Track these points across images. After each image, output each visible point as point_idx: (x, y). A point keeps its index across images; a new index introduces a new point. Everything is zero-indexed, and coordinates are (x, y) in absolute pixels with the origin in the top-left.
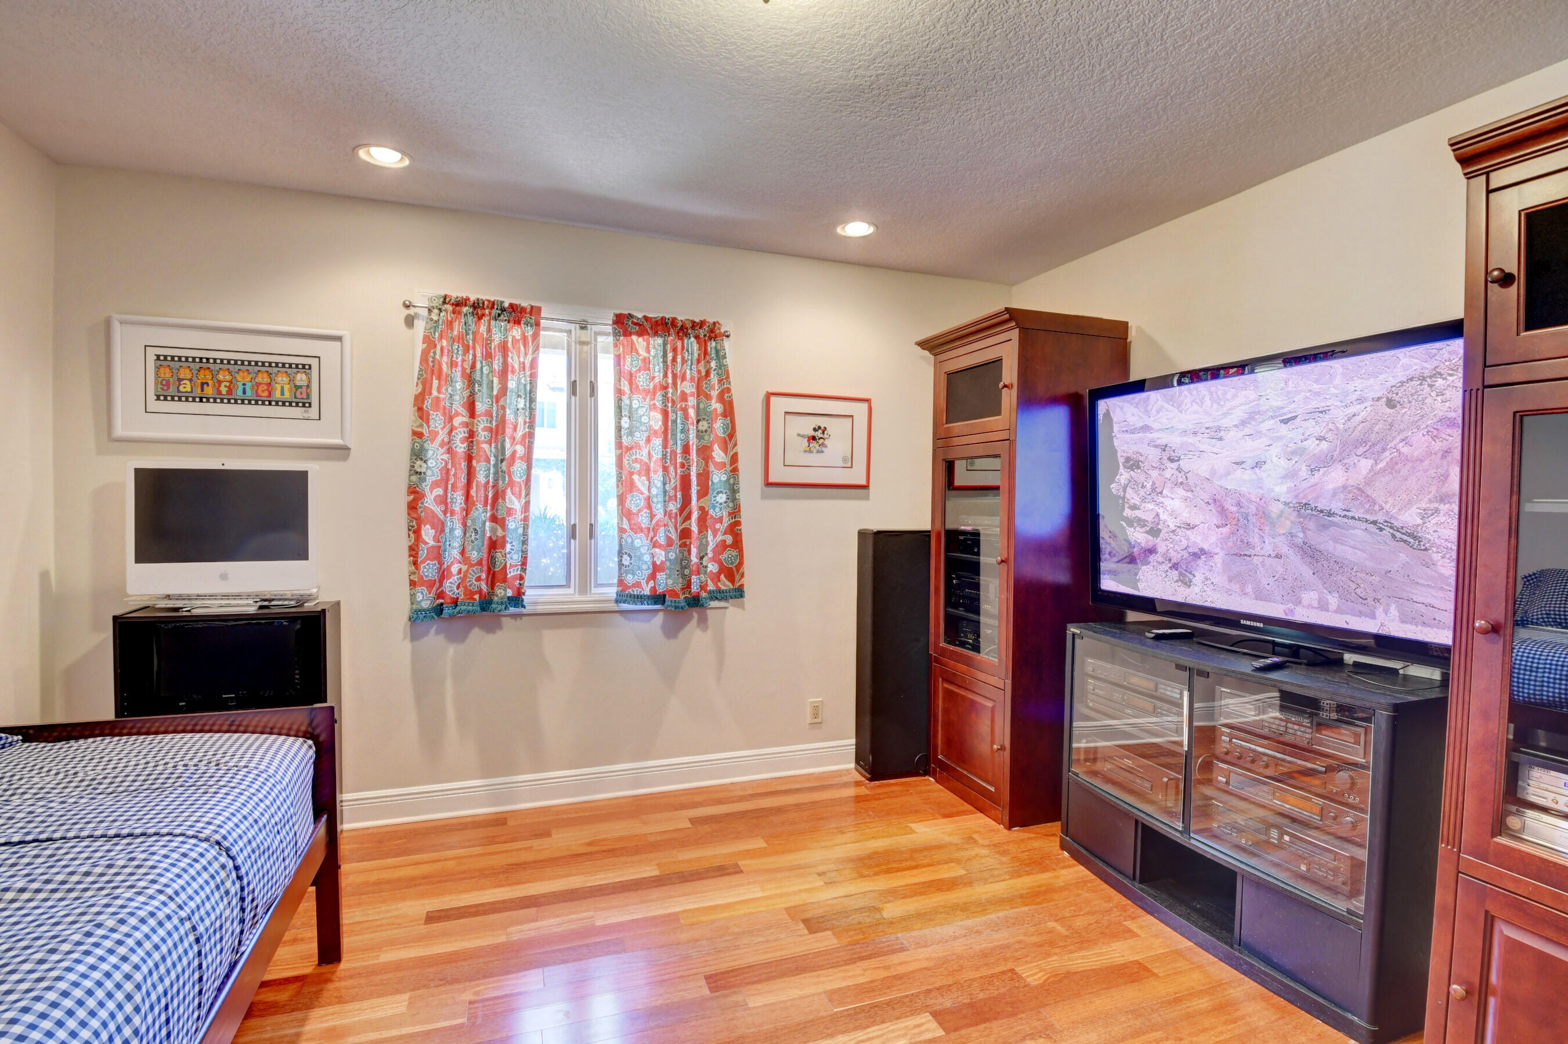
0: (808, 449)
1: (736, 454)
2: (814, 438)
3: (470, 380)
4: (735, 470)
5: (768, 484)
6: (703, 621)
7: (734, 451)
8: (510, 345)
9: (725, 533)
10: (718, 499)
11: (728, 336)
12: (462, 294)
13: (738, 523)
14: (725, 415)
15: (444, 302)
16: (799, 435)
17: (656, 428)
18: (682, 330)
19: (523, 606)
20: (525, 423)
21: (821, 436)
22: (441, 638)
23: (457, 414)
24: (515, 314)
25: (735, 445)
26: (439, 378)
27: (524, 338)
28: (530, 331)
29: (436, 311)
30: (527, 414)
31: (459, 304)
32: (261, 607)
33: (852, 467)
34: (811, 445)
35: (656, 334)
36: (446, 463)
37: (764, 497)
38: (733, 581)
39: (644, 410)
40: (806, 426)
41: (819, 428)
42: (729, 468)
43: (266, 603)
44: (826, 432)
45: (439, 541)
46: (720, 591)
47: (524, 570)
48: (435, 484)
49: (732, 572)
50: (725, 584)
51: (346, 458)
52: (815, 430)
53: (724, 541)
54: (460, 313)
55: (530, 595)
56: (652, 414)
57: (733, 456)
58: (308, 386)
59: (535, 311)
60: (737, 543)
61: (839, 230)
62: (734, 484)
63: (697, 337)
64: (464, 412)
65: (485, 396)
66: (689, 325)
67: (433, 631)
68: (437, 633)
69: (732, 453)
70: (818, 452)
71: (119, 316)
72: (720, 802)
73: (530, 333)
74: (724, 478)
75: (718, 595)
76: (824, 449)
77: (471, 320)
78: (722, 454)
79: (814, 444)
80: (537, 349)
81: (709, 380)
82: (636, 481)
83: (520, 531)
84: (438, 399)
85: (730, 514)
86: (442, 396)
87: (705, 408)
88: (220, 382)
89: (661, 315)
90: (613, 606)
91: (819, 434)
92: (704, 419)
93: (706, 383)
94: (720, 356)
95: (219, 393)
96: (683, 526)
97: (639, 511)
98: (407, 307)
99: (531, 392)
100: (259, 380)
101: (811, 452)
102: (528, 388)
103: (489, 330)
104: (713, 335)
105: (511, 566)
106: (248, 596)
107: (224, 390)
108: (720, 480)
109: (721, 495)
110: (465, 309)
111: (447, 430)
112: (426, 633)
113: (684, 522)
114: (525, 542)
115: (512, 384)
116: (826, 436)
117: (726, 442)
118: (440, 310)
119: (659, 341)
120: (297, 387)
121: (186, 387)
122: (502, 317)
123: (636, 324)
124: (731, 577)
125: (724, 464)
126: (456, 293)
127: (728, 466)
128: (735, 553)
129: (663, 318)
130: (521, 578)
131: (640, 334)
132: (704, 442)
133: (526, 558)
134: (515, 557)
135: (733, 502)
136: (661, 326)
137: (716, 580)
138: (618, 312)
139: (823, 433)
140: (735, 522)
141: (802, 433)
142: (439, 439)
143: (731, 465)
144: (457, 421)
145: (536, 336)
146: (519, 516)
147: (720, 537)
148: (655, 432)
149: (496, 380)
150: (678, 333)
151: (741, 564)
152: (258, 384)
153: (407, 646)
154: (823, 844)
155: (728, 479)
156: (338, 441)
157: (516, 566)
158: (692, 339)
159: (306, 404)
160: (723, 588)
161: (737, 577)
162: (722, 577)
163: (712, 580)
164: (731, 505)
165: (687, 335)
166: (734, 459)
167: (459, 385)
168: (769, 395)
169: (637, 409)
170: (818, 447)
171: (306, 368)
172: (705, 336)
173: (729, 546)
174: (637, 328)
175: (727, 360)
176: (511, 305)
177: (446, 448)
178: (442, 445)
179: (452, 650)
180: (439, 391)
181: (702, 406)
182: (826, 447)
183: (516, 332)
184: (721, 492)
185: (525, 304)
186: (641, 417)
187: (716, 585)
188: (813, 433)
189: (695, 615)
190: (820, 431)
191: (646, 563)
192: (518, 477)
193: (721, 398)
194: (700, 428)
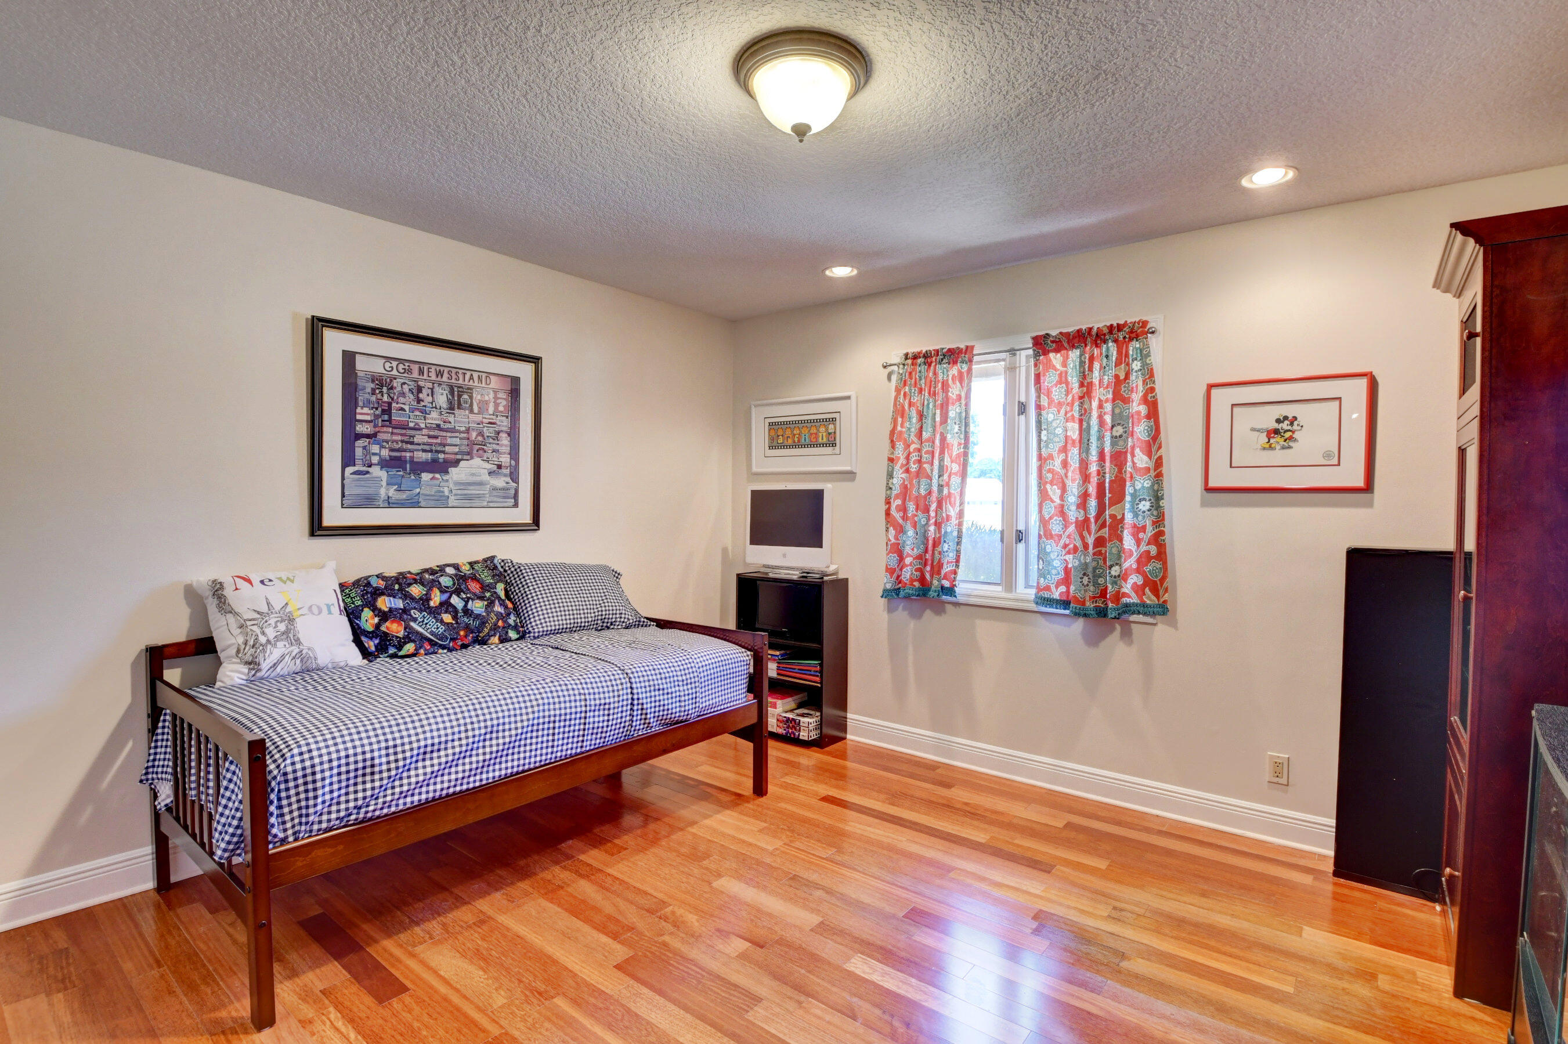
0: (1267, 446)
1: (1160, 458)
2: (1276, 432)
3: (921, 416)
4: (1159, 475)
5: (1209, 490)
6: (1127, 634)
7: (1159, 454)
8: (950, 382)
9: (1149, 544)
10: (1141, 506)
11: (1153, 332)
12: (917, 350)
13: (1161, 533)
14: (1148, 417)
15: (906, 359)
16: (1253, 430)
17: (1074, 438)
18: (1098, 338)
19: (955, 596)
20: (960, 444)
21: (1289, 428)
22: (906, 613)
23: (913, 442)
24: (953, 355)
25: (1160, 447)
26: (902, 417)
27: (961, 373)
28: (965, 367)
29: (901, 366)
30: (962, 436)
31: (915, 357)
32: (803, 577)
33: (1339, 464)
34: (1272, 441)
35: (1073, 347)
36: (904, 481)
37: (1204, 504)
38: (1158, 596)
39: (1058, 422)
40: (1267, 418)
41: (1286, 418)
42: (1153, 473)
43: (805, 575)
44: (1296, 423)
45: (898, 539)
46: (1144, 605)
47: (957, 566)
48: (897, 497)
49: (1156, 585)
50: (1150, 599)
51: (853, 479)
52: (1278, 421)
53: (1148, 552)
54: (916, 364)
55: (961, 589)
56: (1070, 425)
57: (1157, 460)
58: (835, 433)
59: (969, 349)
60: (1161, 555)
61: (1245, 182)
62: (1158, 491)
63: (1116, 341)
64: (915, 440)
65: (930, 425)
66: (1106, 331)
67: (901, 608)
68: (904, 609)
69: (1156, 457)
70: (1283, 448)
71: (753, 403)
72: (1118, 823)
73: (966, 369)
74: (1147, 484)
75: (1142, 609)
76: (1291, 444)
77: (924, 368)
78: (1145, 458)
79: (1276, 440)
80: (970, 381)
81: (1128, 383)
82: (1049, 490)
83: (955, 534)
84: (901, 432)
85: (1154, 523)
86: (904, 430)
87: (1121, 413)
88: (794, 435)
89: (1077, 328)
90: (1033, 607)
91: (1285, 425)
92: (1119, 424)
93: (1125, 387)
94: (1144, 355)
95: (794, 442)
96: (1099, 534)
97: (1051, 518)
98: (885, 367)
99: (966, 418)
100: (812, 431)
101: (1271, 448)
102: (964, 415)
103: (935, 373)
104: (1133, 335)
105: (948, 562)
106: (797, 569)
107: (796, 440)
108: (1143, 487)
109: (1143, 502)
110: (920, 361)
111: (905, 454)
112: (896, 609)
113: (1099, 530)
114: (959, 543)
115: (952, 414)
116: (1295, 427)
117: (1150, 446)
118: (904, 365)
119: (1077, 352)
120: (830, 434)
121: (780, 441)
122: (944, 361)
123: (1053, 342)
124: (1156, 592)
125: (1148, 469)
126: (913, 349)
127: (1152, 471)
128: (1159, 565)
129: (1079, 331)
130: (955, 573)
131: (1057, 351)
132: (1118, 448)
133: (959, 556)
134: (951, 555)
135: (1157, 509)
136: (1078, 338)
137: (1140, 593)
138: (1035, 334)
139: (1292, 424)
140: (1159, 531)
141: (1259, 427)
142: (900, 462)
143: (1155, 471)
144: (912, 447)
145: (970, 370)
146: (954, 521)
147: (1144, 548)
148: (1074, 441)
149: (938, 412)
150: (1096, 341)
151: (1163, 579)
152: (811, 434)
153: (885, 615)
154: (1164, 893)
155: (1153, 485)
156: (848, 468)
157: (952, 562)
158: (1110, 344)
159: (834, 445)
160: (1148, 602)
161: (1161, 592)
162: (1147, 590)
163: (1136, 592)
164: (1155, 513)
165: (1105, 342)
166: (1159, 463)
167: (914, 420)
168: (1210, 387)
169: (1051, 423)
170: (1282, 443)
171: (834, 420)
172: (1124, 338)
173: (1153, 558)
174: (1054, 345)
175: (1152, 358)
176: (950, 350)
177: (904, 468)
178: (902, 466)
179: (912, 624)
180: (902, 426)
181: (1117, 411)
182: (1296, 440)
183: (954, 371)
184: (1144, 499)
185: (962, 346)
186: (1055, 429)
187: (1140, 597)
188: (1276, 426)
189: (1118, 627)
190: (1286, 422)
191: (1055, 568)
192: (955, 490)
193: (1145, 400)
194: (1115, 434)
